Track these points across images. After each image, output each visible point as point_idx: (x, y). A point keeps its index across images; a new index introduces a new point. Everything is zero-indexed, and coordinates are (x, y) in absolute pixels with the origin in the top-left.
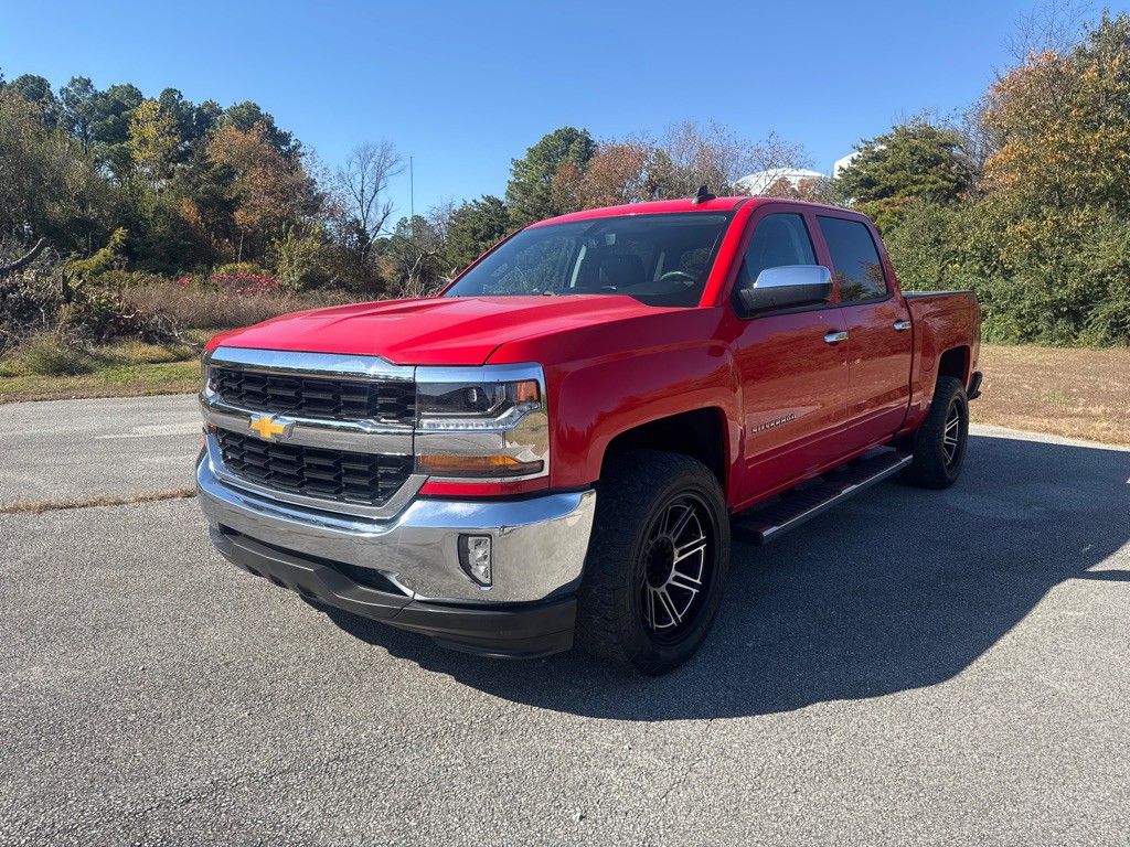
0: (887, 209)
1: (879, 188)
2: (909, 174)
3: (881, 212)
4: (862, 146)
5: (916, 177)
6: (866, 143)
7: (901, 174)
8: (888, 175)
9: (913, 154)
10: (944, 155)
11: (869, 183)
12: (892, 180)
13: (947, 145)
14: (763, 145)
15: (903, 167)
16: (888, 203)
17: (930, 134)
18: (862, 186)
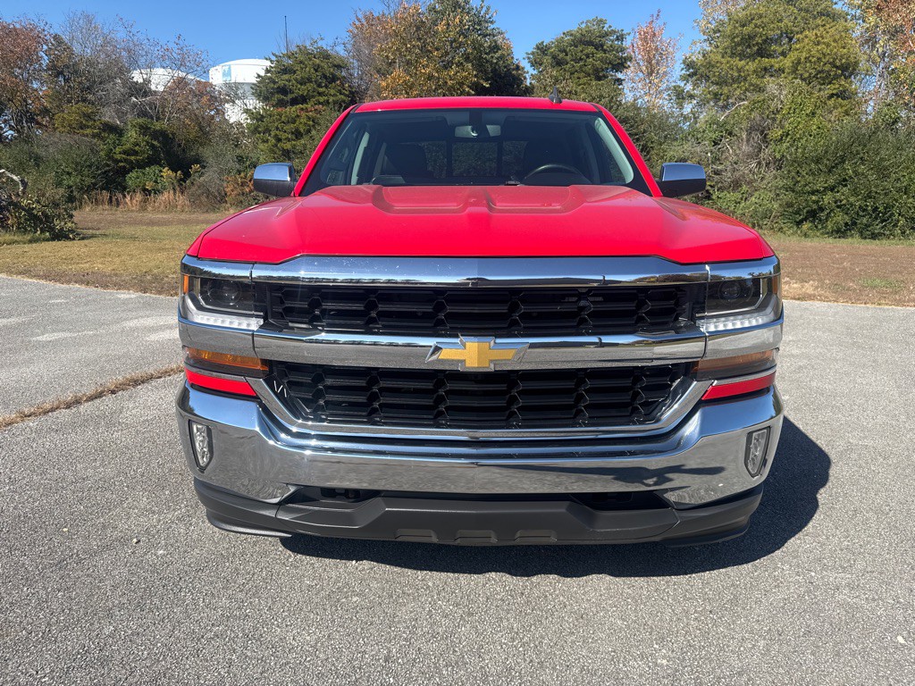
0: (303, 114)
1: (293, 96)
2: (315, 86)
3: (298, 116)
4: (274, 58)
5: (321, 90)
6: (276, 56)
7: (310, 86)
8: (299, 86)
9: (316, 71)
10: (337, 73)
11: (283, 91)
12: (303, 90)
13: (339, 67)
14: (171, 45)
15: (310, 80)
16: (302, 109)
17: (326, 56)
18: (278, 93)
